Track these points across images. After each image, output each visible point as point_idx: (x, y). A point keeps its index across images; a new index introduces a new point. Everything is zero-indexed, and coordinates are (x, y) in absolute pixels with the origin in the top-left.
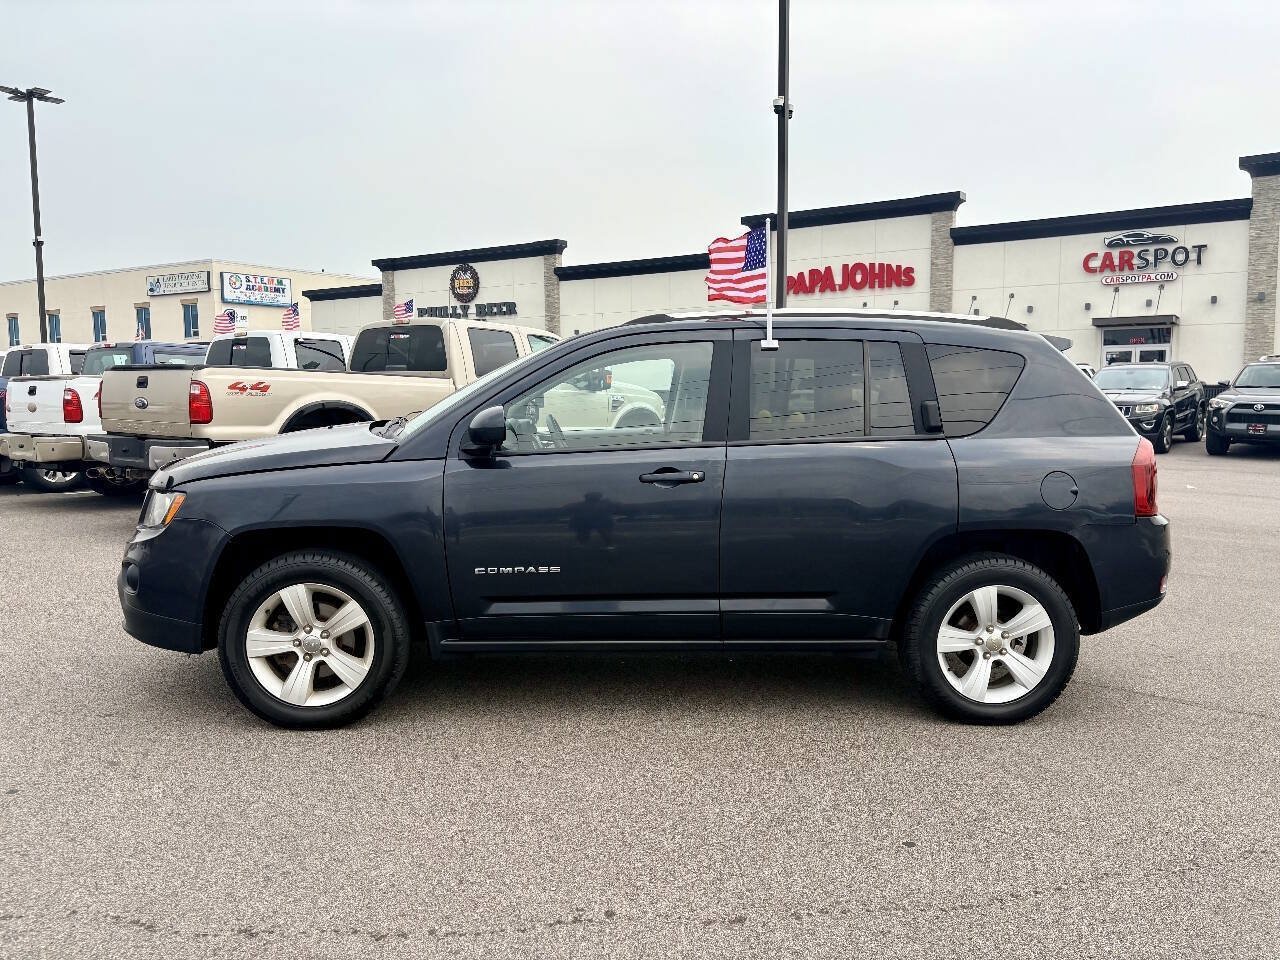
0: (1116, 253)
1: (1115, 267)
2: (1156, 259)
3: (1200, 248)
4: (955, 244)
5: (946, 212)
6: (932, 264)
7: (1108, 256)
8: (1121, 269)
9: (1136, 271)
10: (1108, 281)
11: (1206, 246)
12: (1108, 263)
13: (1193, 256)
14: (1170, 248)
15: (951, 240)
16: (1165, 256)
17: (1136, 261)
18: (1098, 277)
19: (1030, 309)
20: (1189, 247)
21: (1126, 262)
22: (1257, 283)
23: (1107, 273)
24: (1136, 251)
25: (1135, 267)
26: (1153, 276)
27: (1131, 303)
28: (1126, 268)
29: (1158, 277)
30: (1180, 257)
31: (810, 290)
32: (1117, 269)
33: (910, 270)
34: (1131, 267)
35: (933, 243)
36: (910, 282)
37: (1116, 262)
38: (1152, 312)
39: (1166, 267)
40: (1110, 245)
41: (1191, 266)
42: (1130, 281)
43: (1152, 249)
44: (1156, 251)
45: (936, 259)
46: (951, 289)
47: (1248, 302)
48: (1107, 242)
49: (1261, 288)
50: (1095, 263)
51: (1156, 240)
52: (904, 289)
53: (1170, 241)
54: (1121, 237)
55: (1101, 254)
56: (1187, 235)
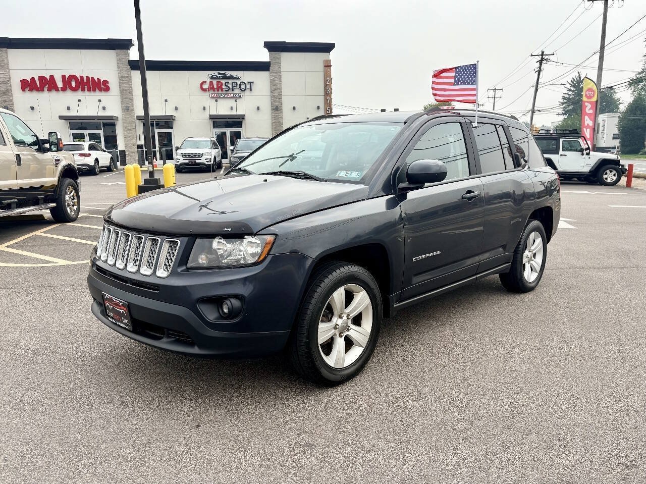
0: (215, 82)
1: (216, 89)
2: (233, 87)
3: (251, 83)
4: (132, 70)
5: (125, 50)
6: (120, 79)
7: (211, 83)
8: (218, 91)
9: (224, 92)
10: (213, 96)
11: (253, 82)
12: (211, 87)
13: (248, 87)
14: (238, 82)
15: (129, 67)
16: (236, 87)
17: (224, 87)
18: (207, 94)
19: (176, 108)
20: (246, 82)
21: (220, 88)
22: (275, 101)
23: (212, 92)
24: (224, 82)
25: (224, 90)
26: (232, 95)
27: (224, 108)
28: (220, 90)
29: (234, 96)
30: (243, 87)
31: (41, 89)
32: (216, 90)
33: (106, 82)
34: (222, 90)
35: (118, 67)
36: (107, 89)
37: (215, 87)
38: (234, 113)
39: (237, 91)
40: (212, 78)
41: (248, 91)
42: (222, 97)
43: (230, 81)
44: (232, 83)
45: (122, 77)
46: (132, 95)
47: (272, 110)
48: (210, 76)
49: (277, 104)
50: (206, 87)
51: (232, 77)
52: (103, 93)
53: (238, 78)
54: (216, 74)
55: (208, 82)
56: (245, 76)
